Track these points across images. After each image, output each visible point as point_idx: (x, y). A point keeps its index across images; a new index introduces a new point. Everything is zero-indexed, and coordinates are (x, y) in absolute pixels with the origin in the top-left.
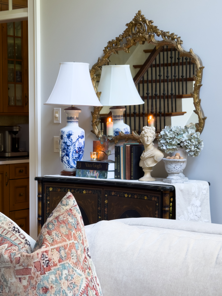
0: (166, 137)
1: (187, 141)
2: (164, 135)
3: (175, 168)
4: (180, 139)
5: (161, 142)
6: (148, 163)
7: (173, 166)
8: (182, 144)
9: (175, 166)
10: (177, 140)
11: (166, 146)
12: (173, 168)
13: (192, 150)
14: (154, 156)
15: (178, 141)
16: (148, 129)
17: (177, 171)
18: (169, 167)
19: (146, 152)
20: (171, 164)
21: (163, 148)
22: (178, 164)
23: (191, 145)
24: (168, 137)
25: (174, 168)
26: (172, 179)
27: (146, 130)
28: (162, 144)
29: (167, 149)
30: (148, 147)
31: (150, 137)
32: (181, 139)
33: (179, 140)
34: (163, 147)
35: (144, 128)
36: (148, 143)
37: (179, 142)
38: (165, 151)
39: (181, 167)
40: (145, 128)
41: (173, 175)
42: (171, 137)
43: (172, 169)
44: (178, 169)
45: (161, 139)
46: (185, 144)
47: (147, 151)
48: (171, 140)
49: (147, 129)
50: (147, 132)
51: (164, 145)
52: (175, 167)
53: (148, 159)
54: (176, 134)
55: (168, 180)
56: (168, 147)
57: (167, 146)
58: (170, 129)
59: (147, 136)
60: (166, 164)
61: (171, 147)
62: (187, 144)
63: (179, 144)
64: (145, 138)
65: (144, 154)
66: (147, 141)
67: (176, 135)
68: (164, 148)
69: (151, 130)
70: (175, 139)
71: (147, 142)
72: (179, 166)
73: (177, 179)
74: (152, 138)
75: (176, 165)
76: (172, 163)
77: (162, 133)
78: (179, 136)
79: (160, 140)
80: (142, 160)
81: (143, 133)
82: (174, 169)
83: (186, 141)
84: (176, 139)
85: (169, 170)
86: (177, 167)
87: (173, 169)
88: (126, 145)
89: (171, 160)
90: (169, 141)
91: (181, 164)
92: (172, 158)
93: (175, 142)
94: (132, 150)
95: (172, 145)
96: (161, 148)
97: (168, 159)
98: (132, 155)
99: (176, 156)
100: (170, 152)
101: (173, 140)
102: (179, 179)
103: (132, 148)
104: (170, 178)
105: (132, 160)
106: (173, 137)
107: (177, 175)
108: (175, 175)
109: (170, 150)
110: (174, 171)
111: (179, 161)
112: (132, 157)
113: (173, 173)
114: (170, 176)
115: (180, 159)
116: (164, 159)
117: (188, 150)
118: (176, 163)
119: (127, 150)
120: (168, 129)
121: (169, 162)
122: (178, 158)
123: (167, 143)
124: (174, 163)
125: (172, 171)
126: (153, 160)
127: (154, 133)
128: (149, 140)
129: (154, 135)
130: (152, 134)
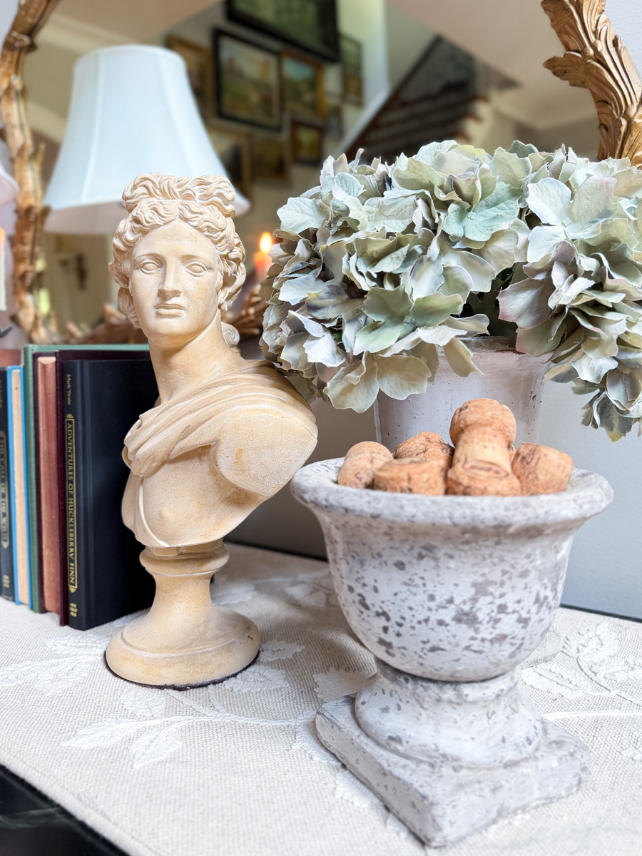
0: (332, 241)
1: (587, 264)
2: (311, 233)
3: (480, 616)
4: (496, 236)
6: (161, 516)
7: (442, 594)
8: (514, 304)
9: (481, 589)
10: (453, 261)
11: (337, 331)
12: (448, 615)
14: (217, 442)
15: (469, 265)
18: (386, 593)
20: (422, 569)
25: (467, 618)
26: (436, 760)
27: (145, 207)
29: (353, 361)
30: (178, 359)
32: (501, 245)
33: (476, 254)
34: (306, 344)
35: (135, 187)
36: (172, 325)
37: (486, 273)
38: (332, 389)
40: (140, 190)
41: (449, 693)
43: (438, 636)
44: (524, 622)
45: (283, 272)
46: (568, 292)
48: (387, 265)
49: (157, 199)
50: (157, 221)
51: (312, 327)
52: (484, 609)
53: (167, 467)
55: (384, 757)
56: (357, 341)
57: (348, 332)
58: (373, 179)
59: (160, 262)
60: (341, 547)
61: (391, 341)
62: (583, 294)
63: (480, 304)
64: (138, 275)
66: (158, 307)
67: (444, 205)
68: (320, 350)
69: (197, 204)
70: (434, 248)
71: (159, 315)
72: (536, 587)
73: (510, 755)
74: (207, 274)
75: (495, 575)
76: (429, 549)
77: (297, 214)
78: (473, 219)
79: (275, 284)
82: (464, 632)
84: (447, 242)
85: (389, 637)
86: (502, 609)
87: (453, 627)
88: (41, 360)
89: (420, 517)
90: (369, 275)
91: (558, 552)
92: (425, 477)
93: (436, 284)
94: (69, 392)
95: (402, 310)
96: (288, 355)
97: (367, 479)
98: (71, 433)
99: (464, 437)
100: (381, 393)
101: (420, 251)
102: (530, 749)
103: (69, 376)
104: (398, 740)
105: (70, 468)
106: (412, 226)
107: (498, 696)
108: (470, 698)
109: (381, 376)
110: (459, 652)
111: (539, 522)
112: (72, 447)
113: (442, 672)
114: (399, 708)
115: (552, 497)
116: (315, 490)
117: (592, 356)
118: (490, 556)
119: (46, 395)
120: (348, 174)
121: (386, 534)
122: (505, 482)
123: (344, 303)
124: (457, 554)
125: (433, 649)
126: (209, 480)
127: (222, 234)
128: (176, 293)
129: (232, 255)
130: (208, 242)
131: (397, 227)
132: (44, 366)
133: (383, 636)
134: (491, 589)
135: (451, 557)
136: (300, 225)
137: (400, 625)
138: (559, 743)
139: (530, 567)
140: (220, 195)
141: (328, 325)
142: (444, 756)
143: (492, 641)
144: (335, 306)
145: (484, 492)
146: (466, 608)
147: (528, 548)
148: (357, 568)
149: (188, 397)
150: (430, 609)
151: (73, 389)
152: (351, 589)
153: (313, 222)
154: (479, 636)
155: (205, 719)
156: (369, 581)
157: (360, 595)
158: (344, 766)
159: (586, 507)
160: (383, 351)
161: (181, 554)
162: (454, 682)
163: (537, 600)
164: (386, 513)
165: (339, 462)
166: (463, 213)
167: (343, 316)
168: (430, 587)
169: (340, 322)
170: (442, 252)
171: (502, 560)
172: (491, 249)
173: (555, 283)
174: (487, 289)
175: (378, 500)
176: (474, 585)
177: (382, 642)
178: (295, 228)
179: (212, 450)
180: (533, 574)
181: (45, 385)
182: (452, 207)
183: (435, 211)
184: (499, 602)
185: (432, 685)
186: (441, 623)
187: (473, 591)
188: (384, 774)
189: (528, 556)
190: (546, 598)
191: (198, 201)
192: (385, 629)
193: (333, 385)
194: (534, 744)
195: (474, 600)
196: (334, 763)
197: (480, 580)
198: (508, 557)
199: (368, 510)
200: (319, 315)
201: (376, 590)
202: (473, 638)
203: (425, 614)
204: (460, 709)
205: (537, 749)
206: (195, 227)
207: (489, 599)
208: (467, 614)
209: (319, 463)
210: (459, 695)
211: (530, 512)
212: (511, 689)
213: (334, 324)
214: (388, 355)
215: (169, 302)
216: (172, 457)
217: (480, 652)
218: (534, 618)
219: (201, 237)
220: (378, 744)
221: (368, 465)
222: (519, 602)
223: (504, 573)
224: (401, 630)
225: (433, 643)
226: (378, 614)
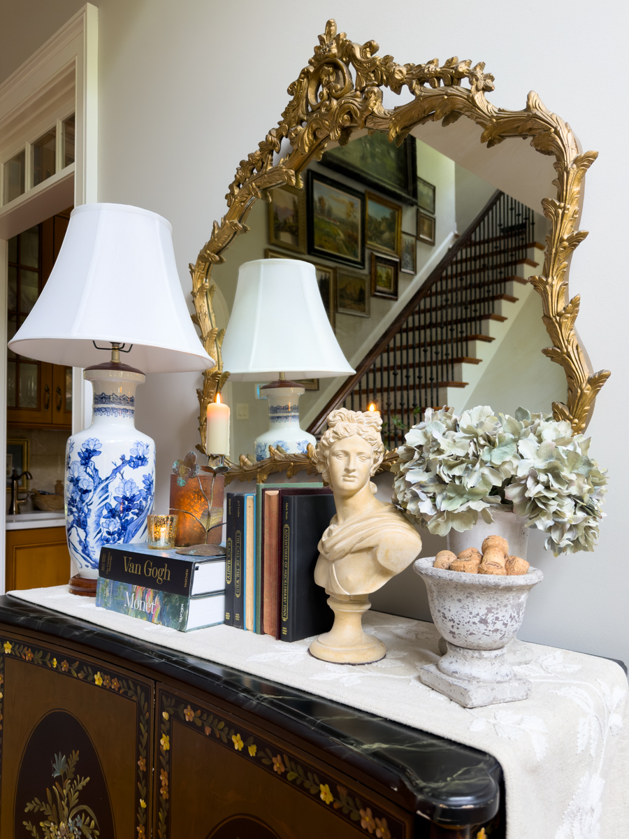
0: (432, 457)
1: (542, 478)
2: (420, 447)
3: (489, 621)
4: (504, 463)
5: (410, 477)
6: (347, 579)
7: (475, 612)
8: (512, 493)
9: (489, 610)
10: (486, 471)
11: (433, 498)
12: (477, 620)
13: (566, 520)
14: (377, 546)
15: (492, 473)
16: (350, 420)
17: (499, 635)
18: (453, 611)
19: (341, 521)
20: (468, 602)
21: (419, 510)
22: (505, 602)
23: (559, 496)
24: (440, 457)
25: (484, 621)
26: (471, 679)
27: (339, 427)
28: (413, 488)
29: (440, 513)
30: (350, 501)
31: (358, 459)
32: (507, 467)
33: (495, 469)
34: (420, 503)
35: (335, 416)
36: (350, 485)
37: (500, 478)
38: (431, 525)
39: (518, 614)
40: (338, 418)
41: (476, 654)
42: (457, 458)
43: (473, 628)
44: (505, 625)
45: (407, 465)
46: (534, 491)
47: (344, 519)
48: (457, 471)
49: (346, 423)
50: (346, 434)
51: (422, 495)
52: (490, 618)
53: (349, 556)
54: (482, 442)
55: (450, 679)
56: (444, 506)
57: (439, 498)
58: (450, 422)
59: (347, 454)
60: (435, 594)
61: (457, 506)
62: (539, 492)
63: (495, 491)
64: (335, 459)
65: (334, 534)
66: (344, 476)
67: (483, 446)
68: (425, 507)
69: (365, 427)
70: (478, 465)
71: (345, 480)
72: (510, 611)
73: (499, 679)
74: (368, 461)
75: (495, 605)
76: (471, 594)
77: (414, 437)
78: (496, 451)
79: (402, 468)
80: (325, 559)
81: (326, 439)
82: (482, 627)
83: (534, 475)
84: (483, 463)
85: (455, 629)
86: (497, 618)
87: (479, 625)
88: (267, 492)
89: (468, 581)
90: (448, 475)
91: (519, 599)
92: (470, 566)
93: (478, 480)
94: (287, 513)
95: (463, 492)
96: (410, 507)
97: (446, 566)
98: (287, 534)
99: (487, 551)
100: (452, 528)
101: (471, 468)
102: (507, 678)
103: (287, 504)
104: (456, 672)
105: (286, 553)
106: (468, 454)
107: (496, 657)
108: (485, 656)
109: (452, 520)
110: (480, 635)
111: (510, 585)
112: (287, 542)
113: (474, 644)
114: (457, 661)
115: (515, 576)
116: (426, 569)
117: (543, 519)
118: (493, 598)
119: (270, 513)
120: (439, 422)
121: (454, 587)
122: (500, 570)
123: (436, 485)
124: (481, 596)
125: (471, 634)
126: (371, 563)
127: (375, 441)
128: (354, 470)
129: (379, 450)
130: (369, 445)
131: (461, 453)
132: (270, 497)
133: (452, 629)
134: (493, 611)
135: (479, 597)
136: (415, 443)
137: (458, 624)
138: (520, 680)
139: (508, 603)
140: (376, 422)
141: (429, 495)
142: (474, 677)
143: (493, 631)
144: (432, 486)
145: (492, 573)
146: (484, 617)
147: (507, 596)
148: (442, 602)
149: (358, 522)
150: (470, 618)
151: (289, 511)
152: (439, 611)
153: (422, 441)
154: (488, 629)
155: (366, 674)
156: (447, 607)
157: (443, 613)
158: (433, 689)
159: (528, 581)
160: (454, 511)
161: (351, 600)
162: (479, 649)
163: (511, 617)
164: (455, 580)
165: (433, 559)
166: (490, 450)
167: (436, 492)
168: (470, 609)
169: (434, 494)
170: (481, 466)
171: (497, 600)
172: (502, 468)
173: (528, 486)
174: (500, 485)
175: (452, 574)
176: (487, 609)
177: (451, 632)
178: (412, 444)
179: (374, 549)
180: (509, 606)
181: (269, 507)
182: (486, 448)
183: (478, 448)
184: (496, 616)
185: (470, 651)
186: (474, 623)
187: (486, 611)
188: (451, 685)
189: (507, 599)
190: (514, 616)
191: (365, 424)
192: (453, 626)
193: (431, 523)
194: (509, 677)
195: (487, 614)
196: (428, 688)
197: (489, 607)
198: (499, 598)
199: (448, 577)
200: (425, 490)
201: (450, 610)
202: (486, 630)
203: (468, 620)
204: (481, 661)
205: (510, 679)
206: (364, 439)
207: (492, 614)
208: (484, 620)
209: (423, 559)
210: (480, 655)
211: (507, 581)
212: (501, 655)
213: (431, 495)
214: (456, 512)
215: (350, 475)
216: (353, 550)
217: (489, 636)
218: (510, 624)
219: (366, 443)
220: (448, 675)
221: (447, 561)
222: (503, 616)
223: (498, 604)
224: (459, 626)
225: (471, 631)
226: (450, 620)
